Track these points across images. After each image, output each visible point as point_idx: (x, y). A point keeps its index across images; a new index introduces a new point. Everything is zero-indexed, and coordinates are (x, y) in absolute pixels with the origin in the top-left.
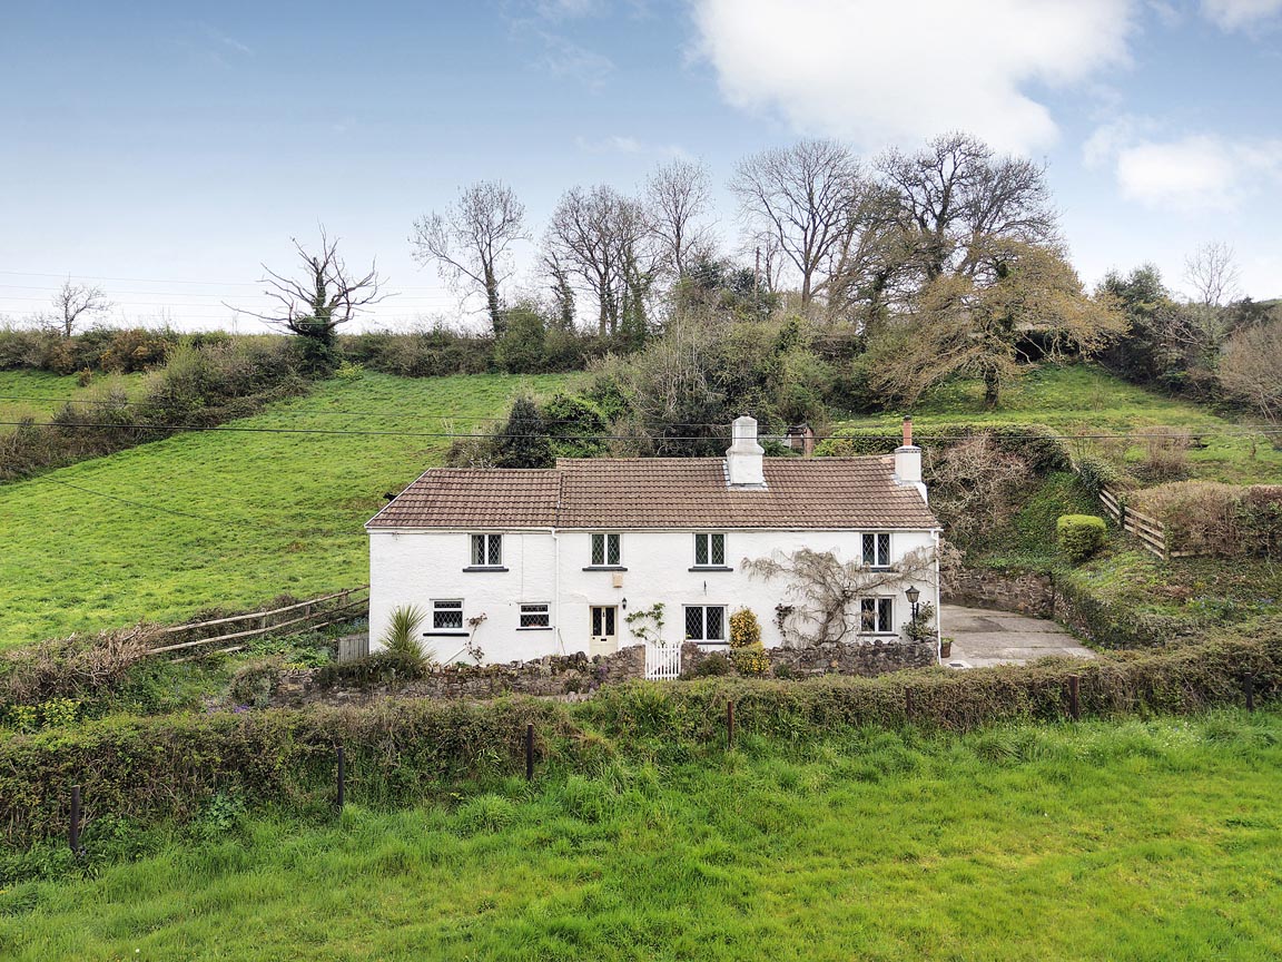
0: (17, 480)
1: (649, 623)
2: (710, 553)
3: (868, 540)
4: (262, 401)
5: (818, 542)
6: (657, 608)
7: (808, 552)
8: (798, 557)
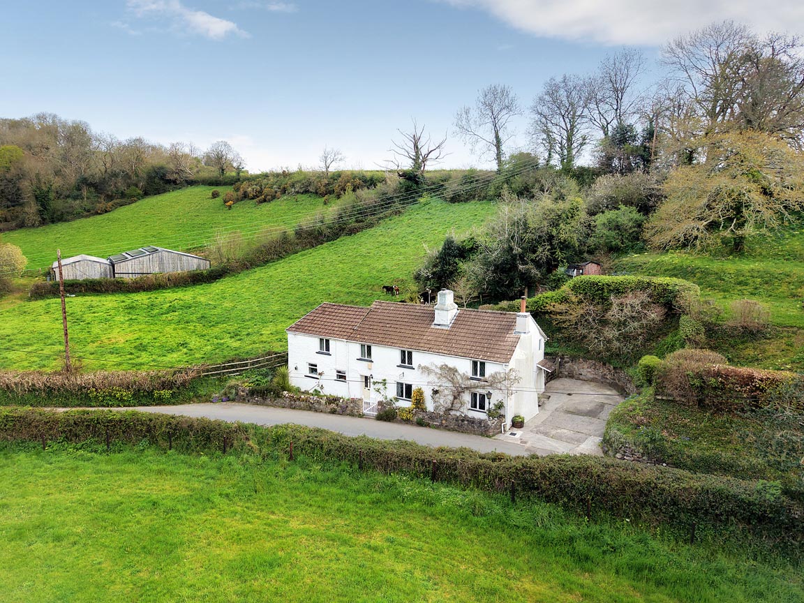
0: (278, 260)
1: (380, 386)
2: (406, 359)
3: (475, 364)
4: (380, 219)
5: (452, 362)
6: (385, 380)
7: (447, 366)
8: (441, 368)
